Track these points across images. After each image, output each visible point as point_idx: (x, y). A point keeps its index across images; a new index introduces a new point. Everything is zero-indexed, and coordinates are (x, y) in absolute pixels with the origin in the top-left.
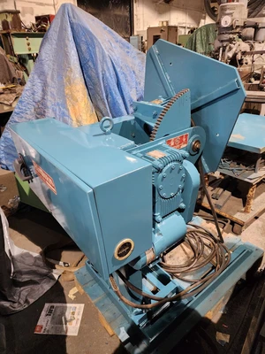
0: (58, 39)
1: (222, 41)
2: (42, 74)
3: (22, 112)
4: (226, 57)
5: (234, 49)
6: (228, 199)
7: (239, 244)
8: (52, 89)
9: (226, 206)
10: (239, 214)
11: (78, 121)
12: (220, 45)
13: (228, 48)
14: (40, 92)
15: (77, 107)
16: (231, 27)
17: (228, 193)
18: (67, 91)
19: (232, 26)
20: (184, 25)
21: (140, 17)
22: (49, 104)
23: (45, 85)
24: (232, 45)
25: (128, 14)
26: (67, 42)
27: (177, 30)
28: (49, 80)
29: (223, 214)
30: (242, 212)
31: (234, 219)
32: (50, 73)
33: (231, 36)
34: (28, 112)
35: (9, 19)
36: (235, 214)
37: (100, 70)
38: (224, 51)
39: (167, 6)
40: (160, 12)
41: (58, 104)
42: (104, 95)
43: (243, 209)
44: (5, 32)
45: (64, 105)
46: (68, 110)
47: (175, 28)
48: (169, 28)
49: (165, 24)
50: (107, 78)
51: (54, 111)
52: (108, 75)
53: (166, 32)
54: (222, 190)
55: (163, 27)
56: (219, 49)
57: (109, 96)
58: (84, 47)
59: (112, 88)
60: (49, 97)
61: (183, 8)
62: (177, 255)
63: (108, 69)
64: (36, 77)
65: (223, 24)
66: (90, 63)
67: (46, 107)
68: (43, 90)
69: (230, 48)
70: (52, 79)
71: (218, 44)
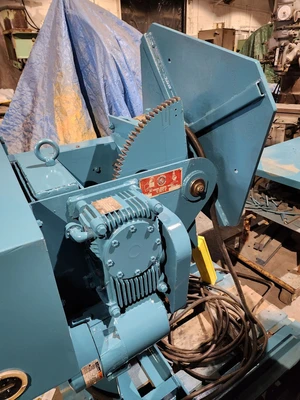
0: (51, 36)
1: (279, 40)
2: (32, 81)
3: (9, 128)
4: (284, 61)
5: (295, 51)
6: (276, 251)
7: (283, 323)
8: (41, 100)
9: (272, 261)
10: (289, 275)
11: (66, 141)
12: (277, 44)
13: (287, 48)
14: (30, 103)
15: (65, 123)
16: (291, 21)
17: (276, 243)
18: (56, 102)
19: (292, 18)
20: (247, 29)
21: (194, 20)
22: (37, 119)
23: (35, 94)
24: (293, 45)
25: (179, 17)
26: (59, 38)
27: (234, 34)
28: (39, 88)
29: (266, 273)
30: (294, 272)
31: (281, 283)
32: (41, 79)
33: (292, 32)
34: (16, 128)
35: (11, 17)
36: (283, 274)
37: (101, 74)
38: (281, 52)
39: (227, 6)
40: (219, 14)
41: (46, 119)
42: (107, 108)
43: (296, 269)
44: (7, 32)
45: (52, 120)
46: (55, 126)
47: (233, 31)
48: (225, 31)
49: (220, 27)
50: (110, 86)
51: (42, 127)
52: (110, 81)
53: (221, 36)
54: (268, 238)
55: (218, 29)
56: (275, 50)
57: (114, 109)
58: (82, 46)
59: (116, 98)
60: (38, 110)
61: (247, 9)
62: (190, 332)
63: (111, 73)
64: (25, 84)
65: (281, 17)
66: (90, 67)
67: (34, 122)
68: (33, 102)
69: (291, 49)
70: (43, 87)
71: (273, 43)
